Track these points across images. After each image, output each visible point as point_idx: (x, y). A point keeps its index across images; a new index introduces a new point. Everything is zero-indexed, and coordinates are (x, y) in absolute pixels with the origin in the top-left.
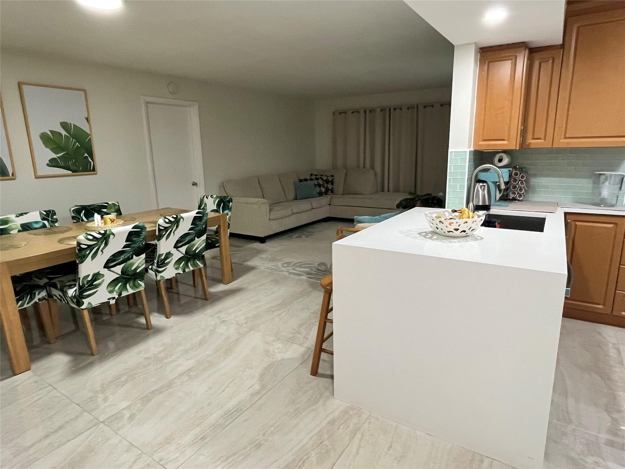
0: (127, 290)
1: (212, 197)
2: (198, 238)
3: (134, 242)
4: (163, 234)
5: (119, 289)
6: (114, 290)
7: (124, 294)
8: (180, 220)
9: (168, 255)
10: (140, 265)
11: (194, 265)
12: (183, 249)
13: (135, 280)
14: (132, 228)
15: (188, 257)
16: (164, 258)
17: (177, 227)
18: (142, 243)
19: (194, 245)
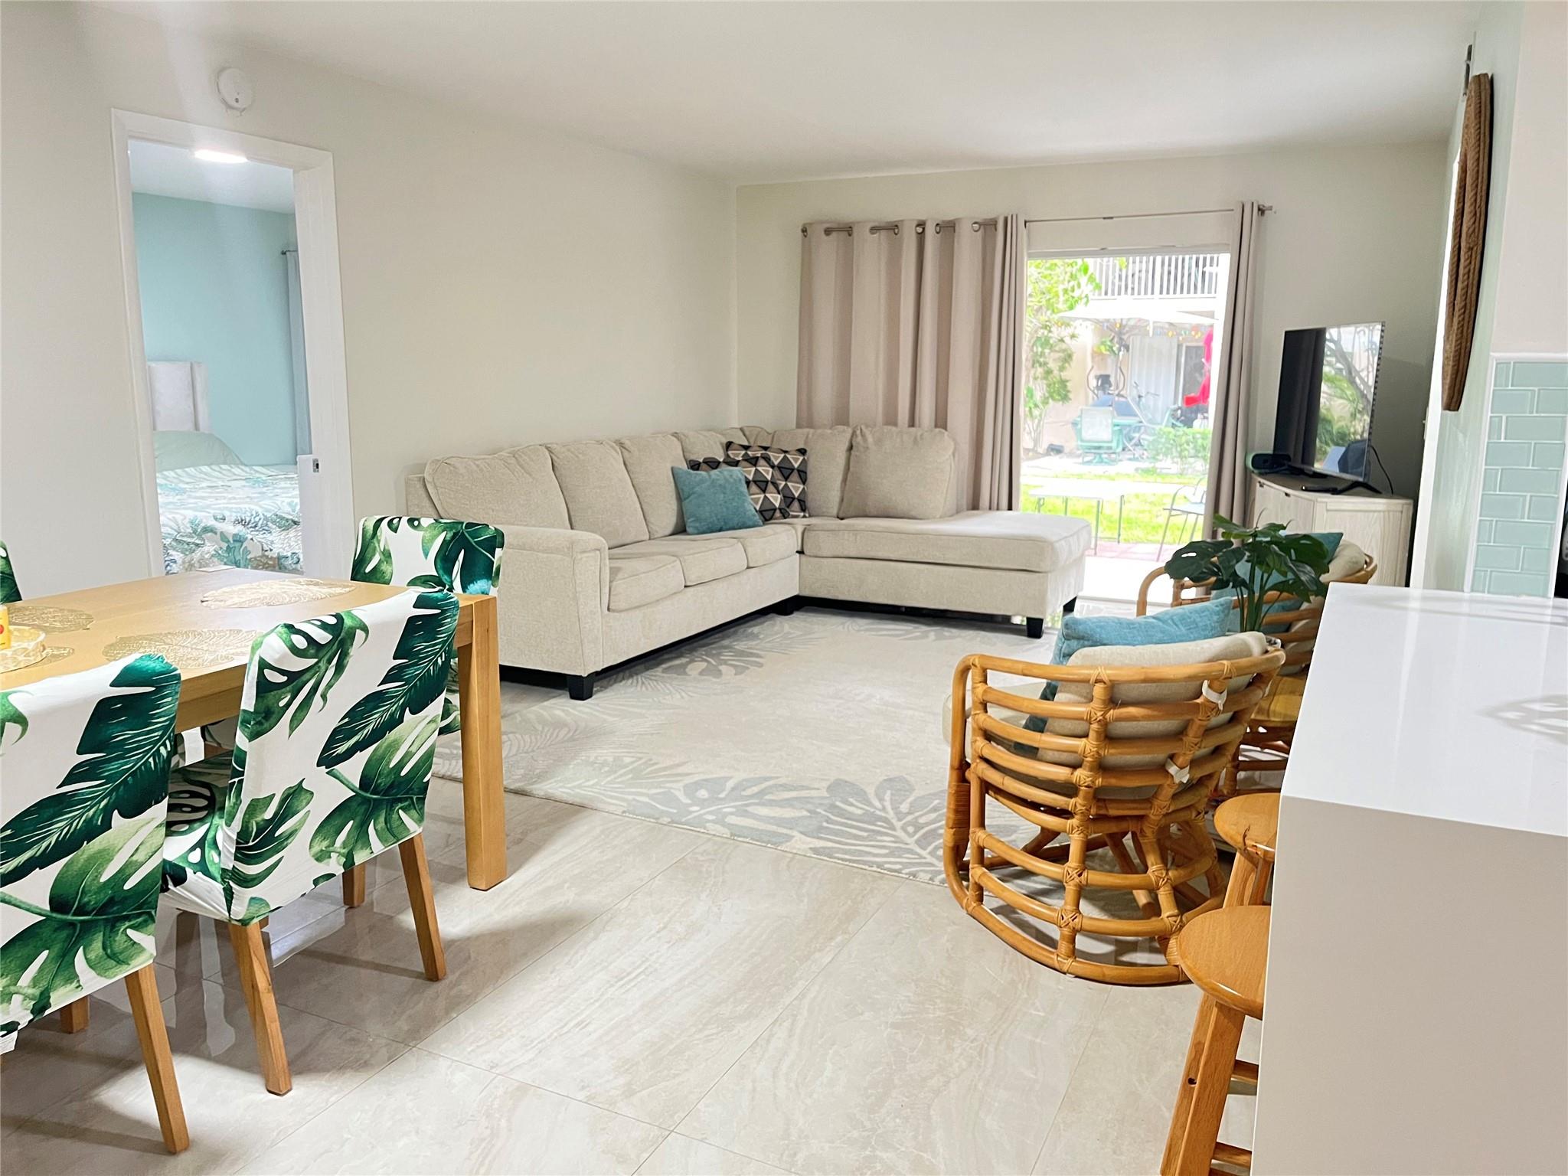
0: (73, 977)
1: (416, 523)
2: (413, 712)
3: (122, 750)
4: (282, 704)
5: (35, 982)
6: (12, 989)
7: (60, 999)
8: (352, 636)
9: (295, 797)
10: (139, 857)
11: (391, 831)
12: (353, 769)
13: (113, 927)
14: (113, 685)
15: (369, 800)
16: (276, 814)
17: (340, 669)
18: (158, 750)
19: (394, 747)
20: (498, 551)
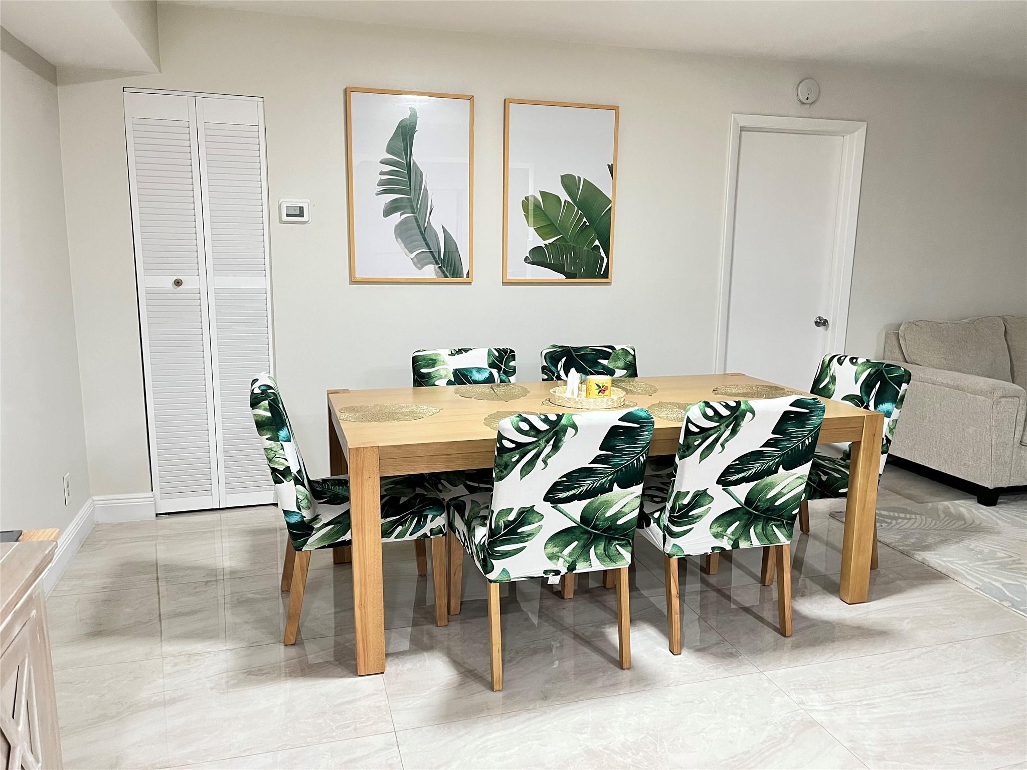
0: (588, 559)
1: (854, 361)
2: (785, 468)
3: (621, 453)
4: (696, 443)
5: (570, 555)
6: (560, 554)
7: (581, 568)
8: (743, 415)
9: (701, 498)
10: (626, 510)
11: (765, 535)
12: (742, 491)
13: (609, 542)
14: (619, 420)
15: (751, 513)
16: (689, 503)
17: (734, 432)
18: (639, 458)
19: (771, 486)
20: (904, 386)
